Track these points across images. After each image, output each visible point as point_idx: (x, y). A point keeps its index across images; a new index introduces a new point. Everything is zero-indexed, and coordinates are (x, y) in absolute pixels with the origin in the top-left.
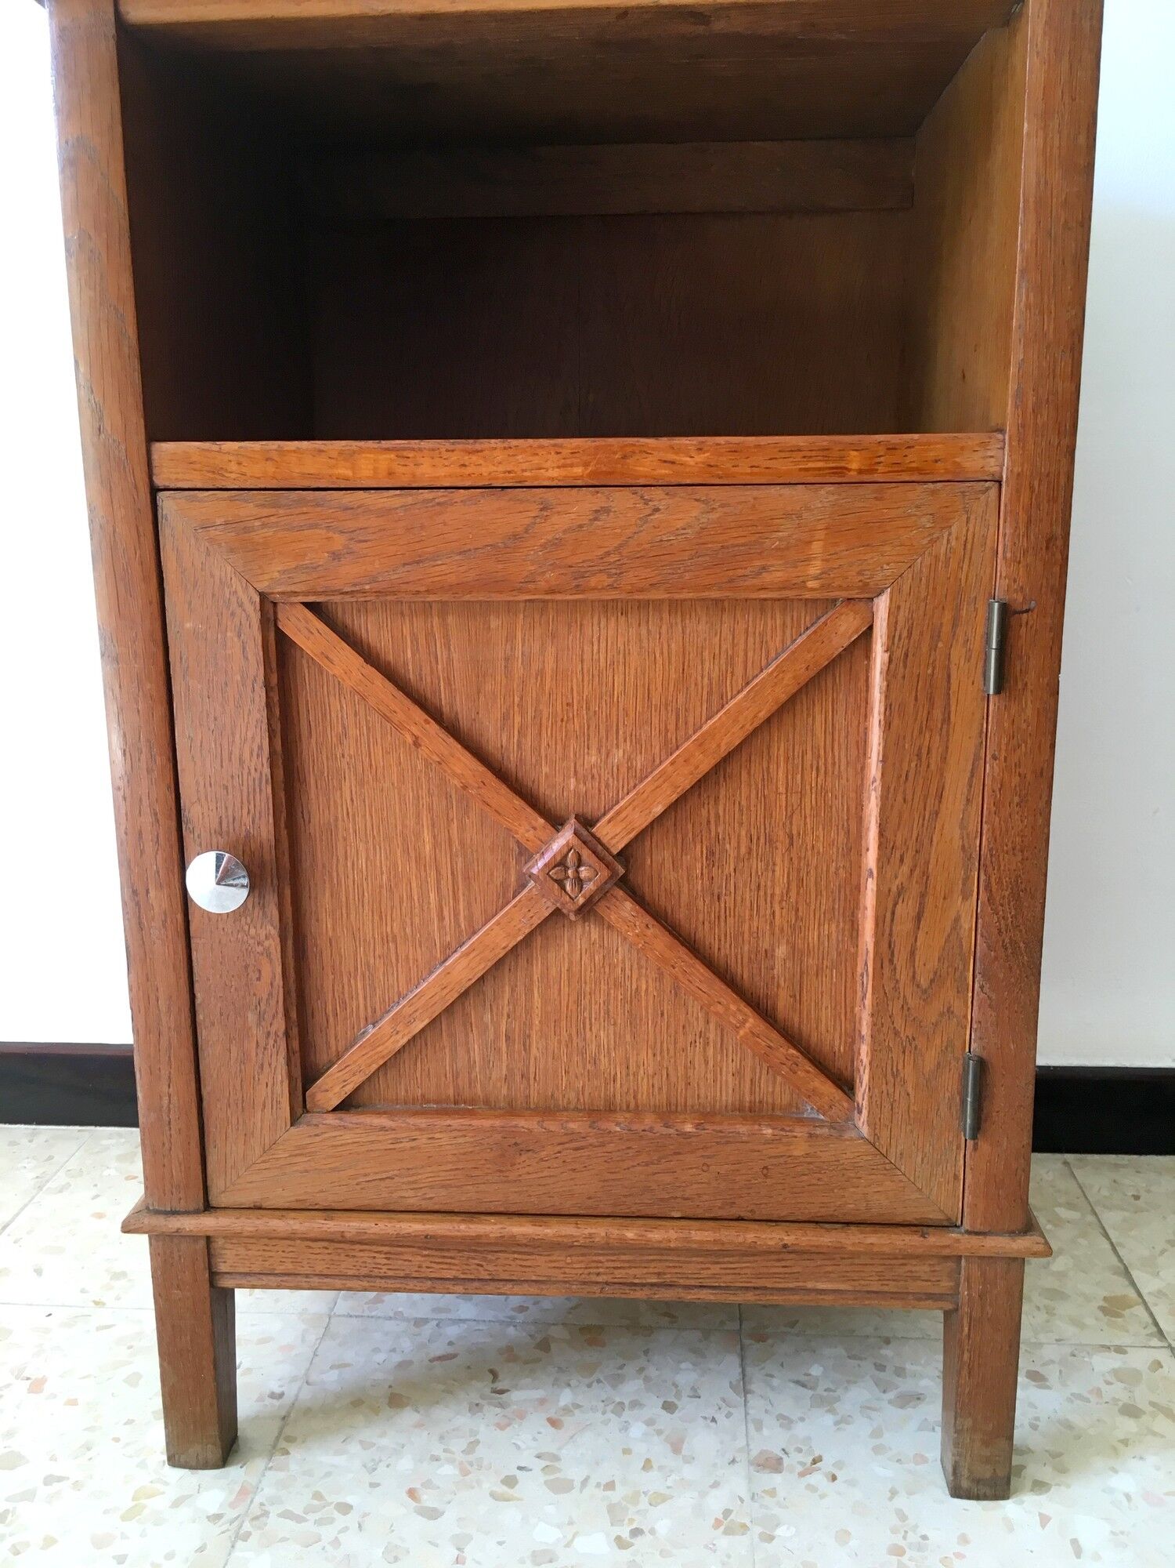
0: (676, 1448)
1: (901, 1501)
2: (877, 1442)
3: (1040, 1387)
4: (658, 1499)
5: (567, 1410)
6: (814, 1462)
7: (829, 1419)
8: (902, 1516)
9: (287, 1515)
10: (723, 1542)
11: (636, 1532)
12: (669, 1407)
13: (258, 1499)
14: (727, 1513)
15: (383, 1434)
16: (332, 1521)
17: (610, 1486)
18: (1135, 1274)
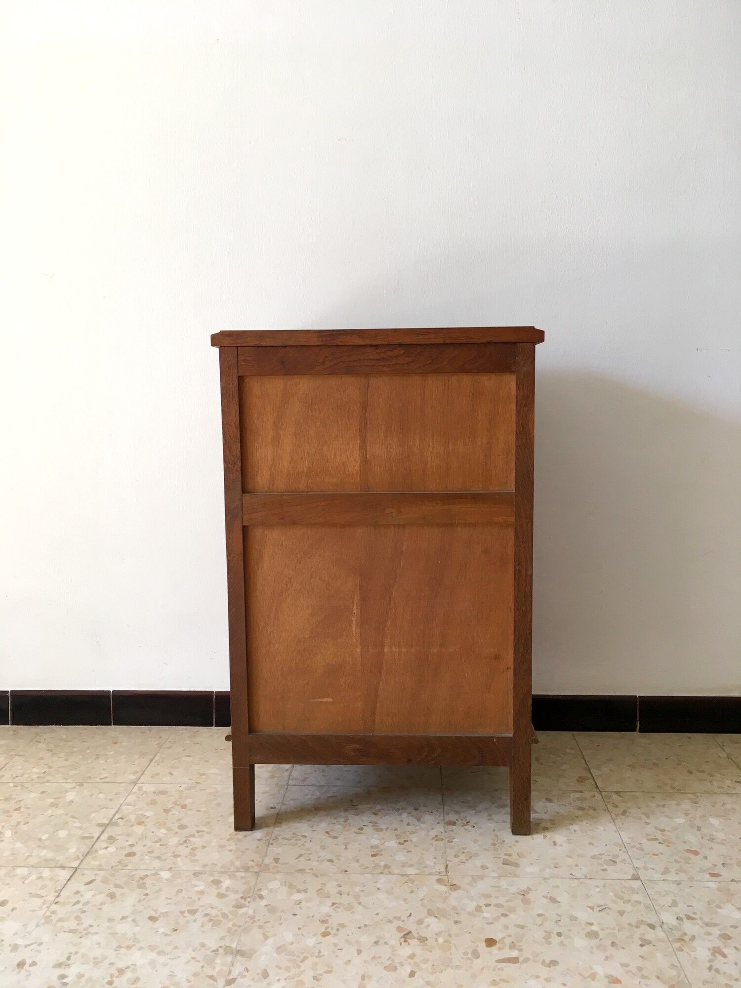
0: (419, 820)
1: (495, 832)
2: (490, 817)
3: (550, 802)
4: (412, 833)
5: (379, 810)
6: (467, 823)
7: (473, 812)
8: (497, 836)
9: (284, 838)
10: (435, 843)
11: (405, 841)
12: (416, 809)
13: (273, 835)
14: (436, 836)
15: (314, 818)
16: (300, 840)
17: (396, 830)
18: (592, 770)
